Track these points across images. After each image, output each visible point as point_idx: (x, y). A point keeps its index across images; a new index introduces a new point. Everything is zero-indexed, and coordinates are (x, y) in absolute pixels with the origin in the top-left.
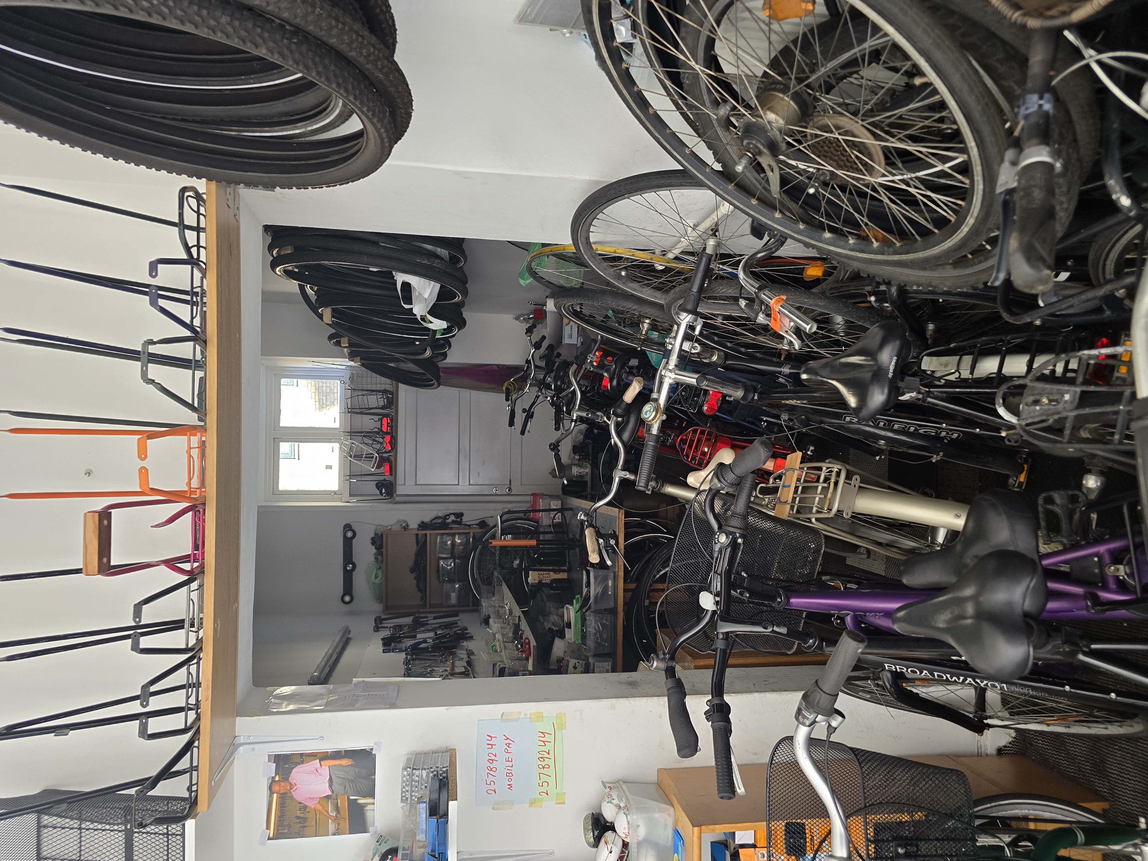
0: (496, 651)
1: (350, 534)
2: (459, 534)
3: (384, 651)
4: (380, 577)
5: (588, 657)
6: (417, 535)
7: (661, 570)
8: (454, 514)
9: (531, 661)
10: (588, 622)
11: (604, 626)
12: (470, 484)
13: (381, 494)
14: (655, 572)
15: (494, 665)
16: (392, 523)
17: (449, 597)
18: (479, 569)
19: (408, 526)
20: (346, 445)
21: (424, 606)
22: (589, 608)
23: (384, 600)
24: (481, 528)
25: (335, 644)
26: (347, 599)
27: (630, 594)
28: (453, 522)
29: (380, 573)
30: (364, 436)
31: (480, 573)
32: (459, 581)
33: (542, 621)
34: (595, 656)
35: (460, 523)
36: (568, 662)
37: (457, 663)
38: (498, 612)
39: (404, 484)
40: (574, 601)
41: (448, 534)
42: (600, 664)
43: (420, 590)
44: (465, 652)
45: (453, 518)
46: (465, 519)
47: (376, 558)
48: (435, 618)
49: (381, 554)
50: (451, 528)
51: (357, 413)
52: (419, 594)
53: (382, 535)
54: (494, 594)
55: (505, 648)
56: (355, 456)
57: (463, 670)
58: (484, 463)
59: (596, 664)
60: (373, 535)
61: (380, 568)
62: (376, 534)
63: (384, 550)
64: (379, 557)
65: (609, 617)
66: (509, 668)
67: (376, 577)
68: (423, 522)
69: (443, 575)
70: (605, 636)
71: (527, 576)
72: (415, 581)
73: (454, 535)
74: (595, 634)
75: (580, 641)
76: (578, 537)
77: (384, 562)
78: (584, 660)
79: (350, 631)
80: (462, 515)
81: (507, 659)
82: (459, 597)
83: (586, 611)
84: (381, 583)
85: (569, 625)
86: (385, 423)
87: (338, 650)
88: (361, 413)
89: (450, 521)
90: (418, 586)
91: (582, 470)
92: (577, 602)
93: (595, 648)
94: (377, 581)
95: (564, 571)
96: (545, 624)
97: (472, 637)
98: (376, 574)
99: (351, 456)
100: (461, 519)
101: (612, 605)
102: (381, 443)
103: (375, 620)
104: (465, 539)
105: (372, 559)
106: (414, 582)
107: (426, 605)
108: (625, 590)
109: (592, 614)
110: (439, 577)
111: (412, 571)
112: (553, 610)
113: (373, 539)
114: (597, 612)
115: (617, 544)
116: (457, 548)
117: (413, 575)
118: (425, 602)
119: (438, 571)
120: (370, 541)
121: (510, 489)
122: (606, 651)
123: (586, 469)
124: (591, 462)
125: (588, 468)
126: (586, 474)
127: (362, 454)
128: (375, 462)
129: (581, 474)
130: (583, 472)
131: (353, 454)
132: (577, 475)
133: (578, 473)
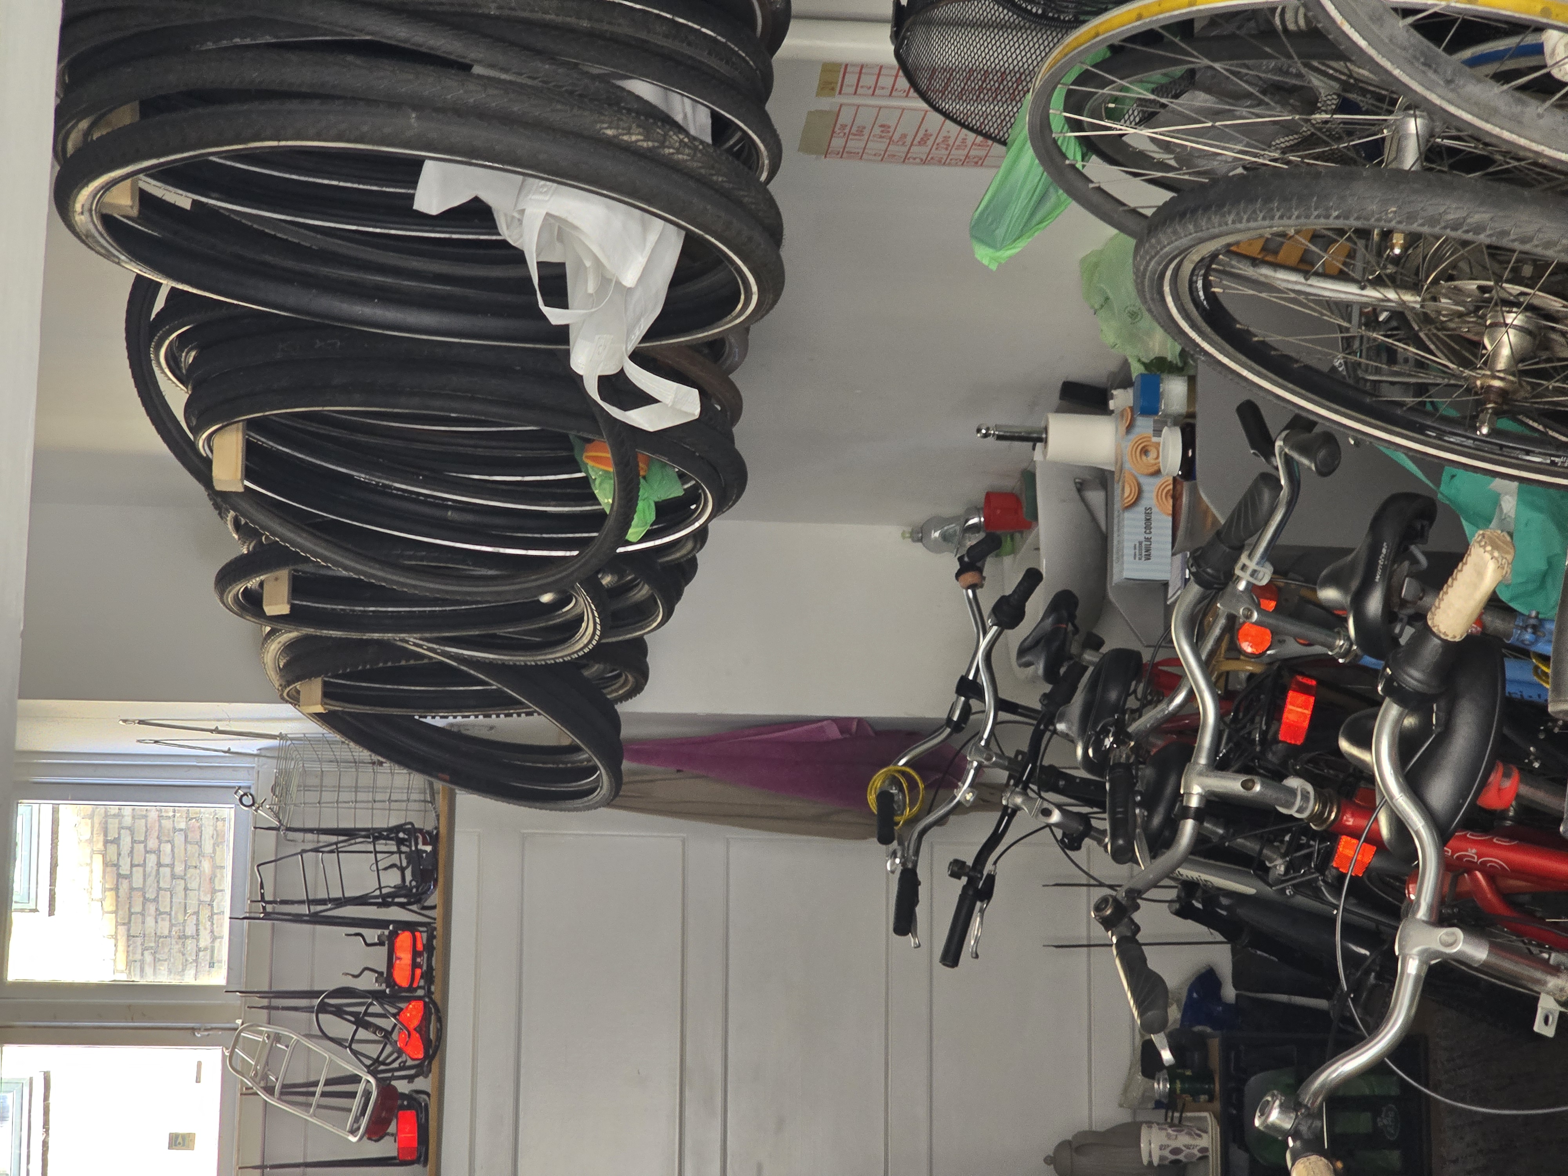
20: (251, 1048)
30: (323, 1008)
51: (297, 919)
56: (287, 1090)
58: (779, 1126)
86: (404, 957)
88: (316, 919)
91: (1182, 1140)
102: (387, 1035)
123: (1200, 1136)
124: (1217, 1105)
125: (1206, 1132)
126: (1199, 1155)
127: (312, 1079)
128: (363, 1113)
129: (1181, 1157)
130: (1187, 1147)
131: (277, 1079)
132: (1162, 1158)
133: (1166, 1153)
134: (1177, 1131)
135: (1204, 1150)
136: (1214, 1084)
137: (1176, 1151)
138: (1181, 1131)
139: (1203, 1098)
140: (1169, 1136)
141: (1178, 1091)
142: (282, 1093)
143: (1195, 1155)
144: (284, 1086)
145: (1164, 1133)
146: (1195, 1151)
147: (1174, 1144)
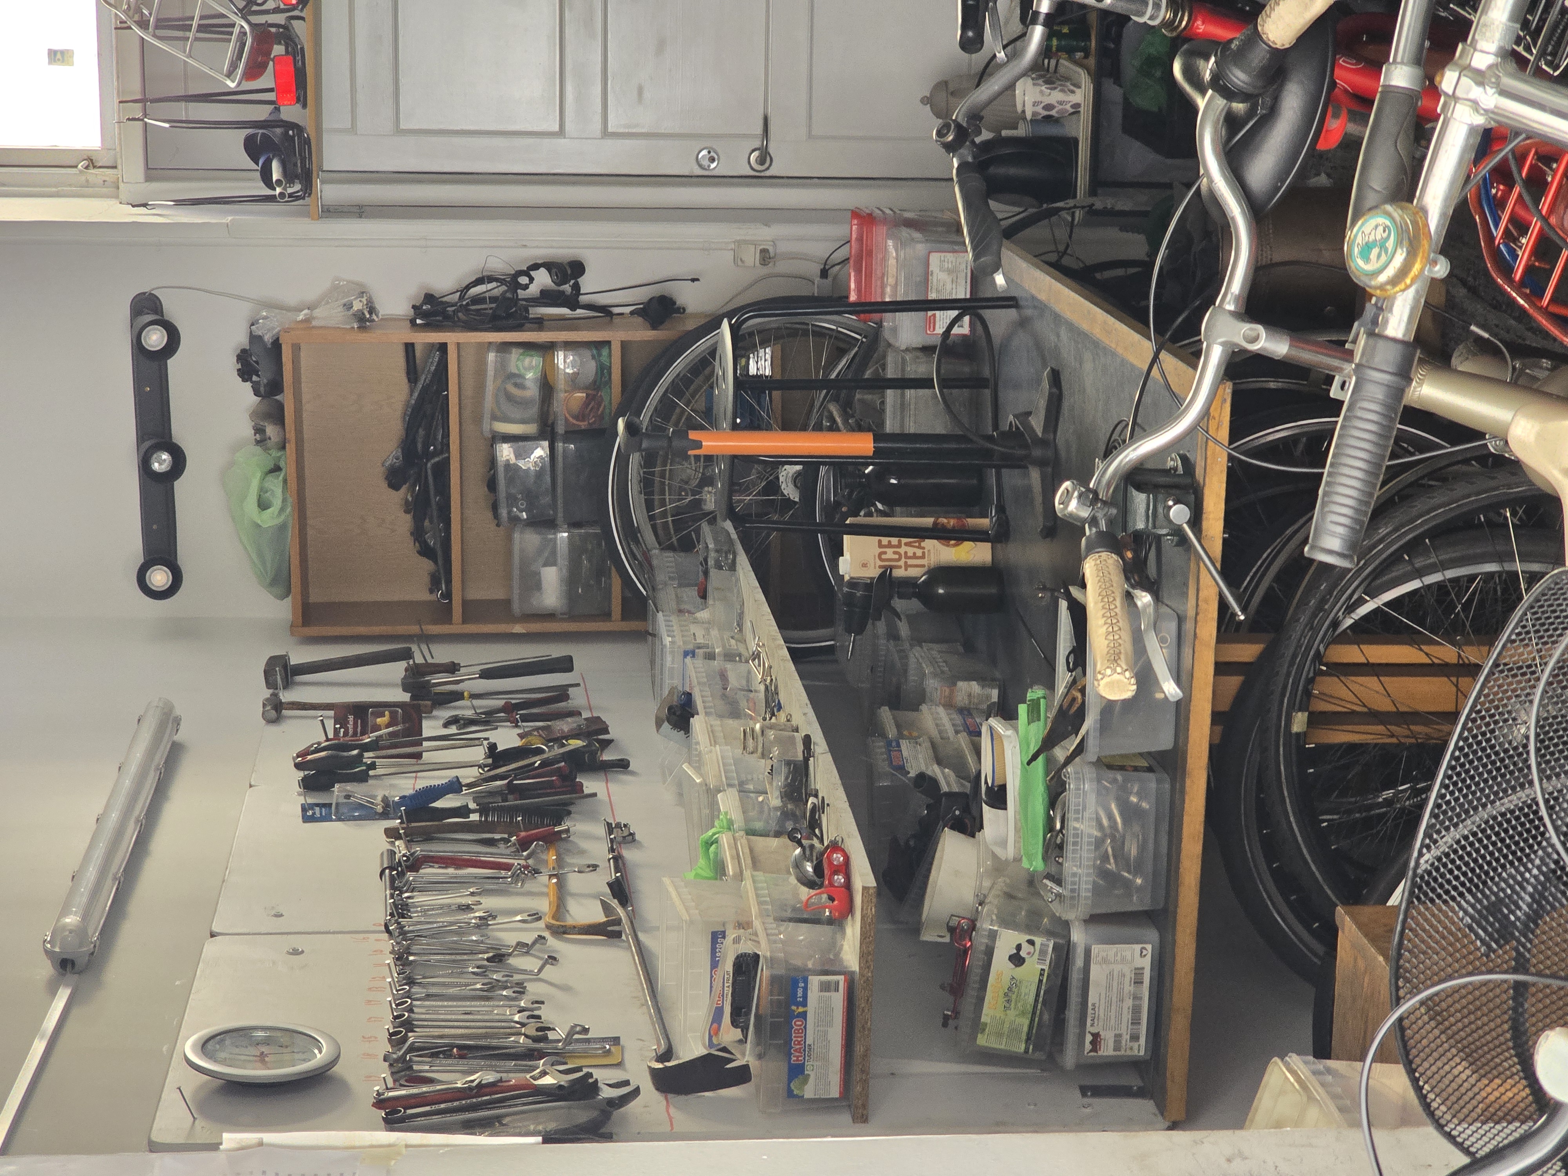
0: (719, 869)
1: (155, 339)
2: (568, 346)
3: (308, 815)
4: (277, 503)
5: (1066, 925)
6: (409, 348)
7: (1361, 602)
8: (549, 266)
9: (853, 930)
10: (1071, 795)
11: (1130, 813)
12: (606, 134)
13: (266, 176)
14: (1338, 610)
15: (717, 937)
16: (311, 294)
17: (533, 583)
18: (647, 484)
19: (372, 310)
21: (443, 613)
22: (1080, 749)
23: (296, 580)
24: (655, 325)
25: (127, 783)
26: (159, 578)
27: (1234, 682)
28: (547, 297)
29: (275, 485)
31: (649, 505)
32: (574, 525)
33: (892, 733)
34: (1093, 919)
35: (572, 302)
36: (993, 935)
37: (575, 881)
38: (723, 676)
39: (353, 129)
40: (1022, 709)
41: (529, 347)
42: (1111, 950)
43: (426, 551)
44: (601, 831)
45: (542, 279)
46: (588, 283)
47: (259, 430)
48: (487, 674)
49: (277, 415)
50: (540, 323)
52: (426, 565)
53: (277, 345)
54: (704, 595)
55: (755, 864)
56: (162, 24)
57: (599, 917)
58: (661, 46)
59: (1095, 949)
60: (241, 339)
61: (277, 469)
62: (254, 339)
63: (287, 398)
64: (271, 430)
65: (1151, 782)
66: (772, 961)
67: (263, 505)
68: (429, 298)
69: (512, 500)
70: (1133, 850)
71: (837, 551)
72: (409, 517)
73: (548, 349)
74: (1099, 843)
75: (1038, 864)
76: (1037, 423)
77: (291, 447)
78: (1050, 934)
79: (177, 721)
80: (577, 268)
81: (764, 914)
82: (572, 581)
83: (1069, 760)
84: (282, 528)
85: (998, 798)
87: (140, 808)
89: (534, 290)
90: (418, 534)
91: (1055, 96)
92: (1034, 713)
93: (1096, 890)
94: (269, 519)
95: (977, 536)
96: (906, 747)
97: (623, 765)
98: (262, 490)
99: (143, 24)
100: (576, 287)
101: (1164, 741)
103: (268, 674)
104: (592, 366)
105: (246, 430)
106: (405, 522)
107: (449, 607)
108: (1222, 668)
109: (1089, 773)
110: (495, 508)
111: (395, 479)
112: (932, 684)
113: (243, 357)
114: (1106, 764)
115: (1196, 521)
116: (560, 396)
117: (398, 497)
118: (448, 595)
119: (492, 485)
120: (231, 365)
121: (765, 157)
122: (1135, 904)
123: (1073, 92)
124: (1092, 61)
125: (1079, 87)
126: (1072, 110)
127: (188, 14)
128: (240, 57)
129: (1053, 113)
130: (1060, 103)
131: (150, 14)
132: (1034, 114)
133: (1039, 109)
134: (1051, 89)
135: (1076, 106)
136: (1090, 41)
137: (1048, 107)
138: (1055, 88)
139: (1079, 55)
140: (1041, 92)
141: (1054, 49)
142: (157, 27)
143: (1067, 111)
144: (158, 20)
145: (1038, 89)
146: (1068, 107)
147: (1047, 100)
